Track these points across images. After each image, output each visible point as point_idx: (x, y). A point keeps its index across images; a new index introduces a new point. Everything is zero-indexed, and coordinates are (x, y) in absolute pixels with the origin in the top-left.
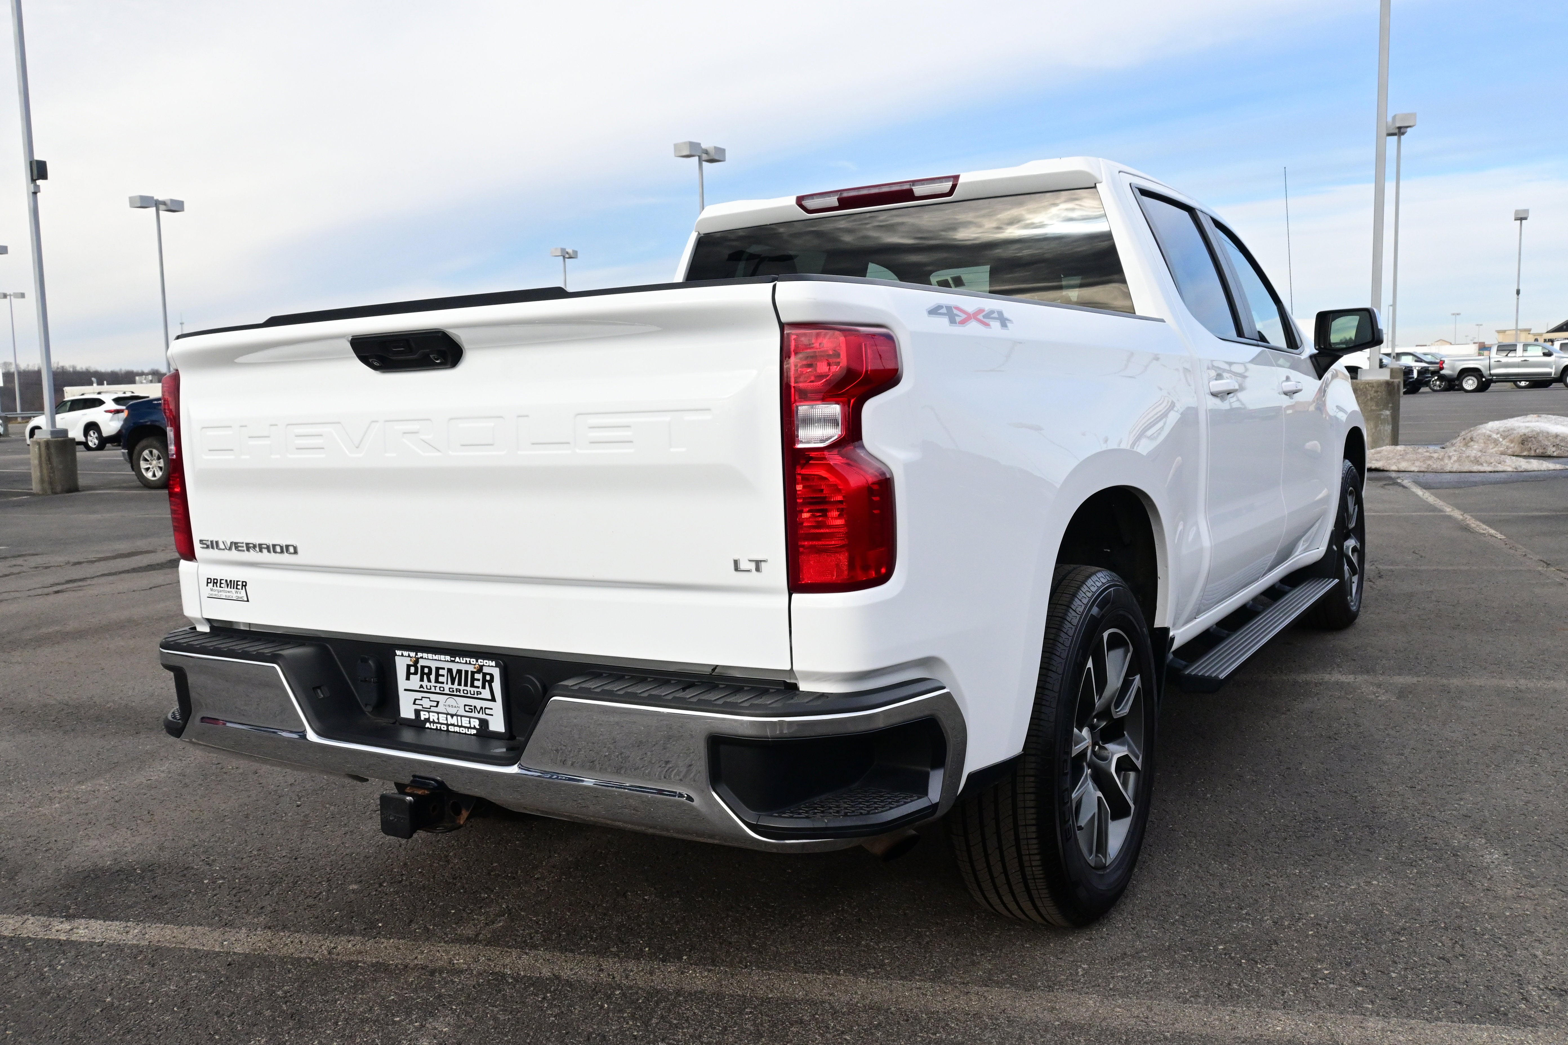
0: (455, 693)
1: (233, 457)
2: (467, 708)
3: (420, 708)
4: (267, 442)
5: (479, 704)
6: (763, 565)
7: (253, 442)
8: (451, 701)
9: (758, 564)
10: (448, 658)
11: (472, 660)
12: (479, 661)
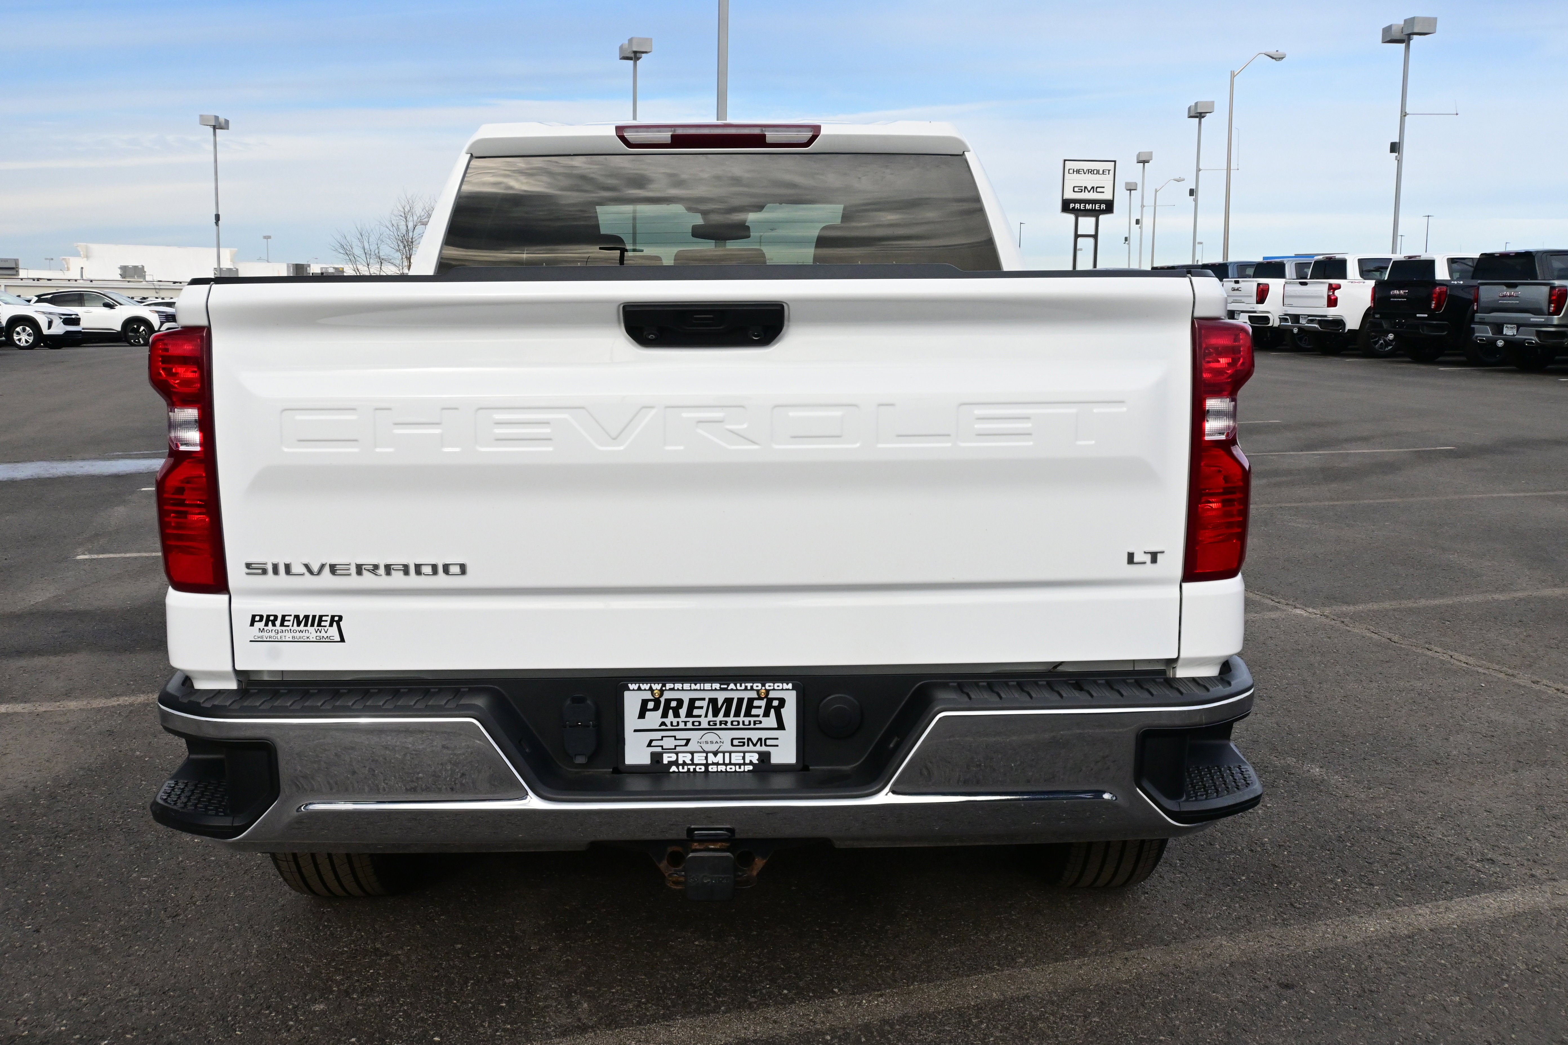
0: (718, 726)
1: (356, 450)
2: (736, 742)
3: (659, 749)
4: (437, 431)
5: (755, 735)
6: (1159, 556)
7: (398, 431)
8: (710, 736)
9: (1154, 557)
10: (716, 686)
11: (755, 685)
12: (767, 685)
